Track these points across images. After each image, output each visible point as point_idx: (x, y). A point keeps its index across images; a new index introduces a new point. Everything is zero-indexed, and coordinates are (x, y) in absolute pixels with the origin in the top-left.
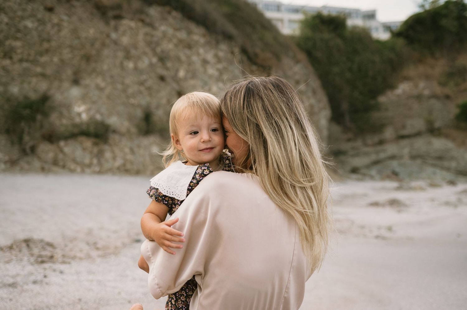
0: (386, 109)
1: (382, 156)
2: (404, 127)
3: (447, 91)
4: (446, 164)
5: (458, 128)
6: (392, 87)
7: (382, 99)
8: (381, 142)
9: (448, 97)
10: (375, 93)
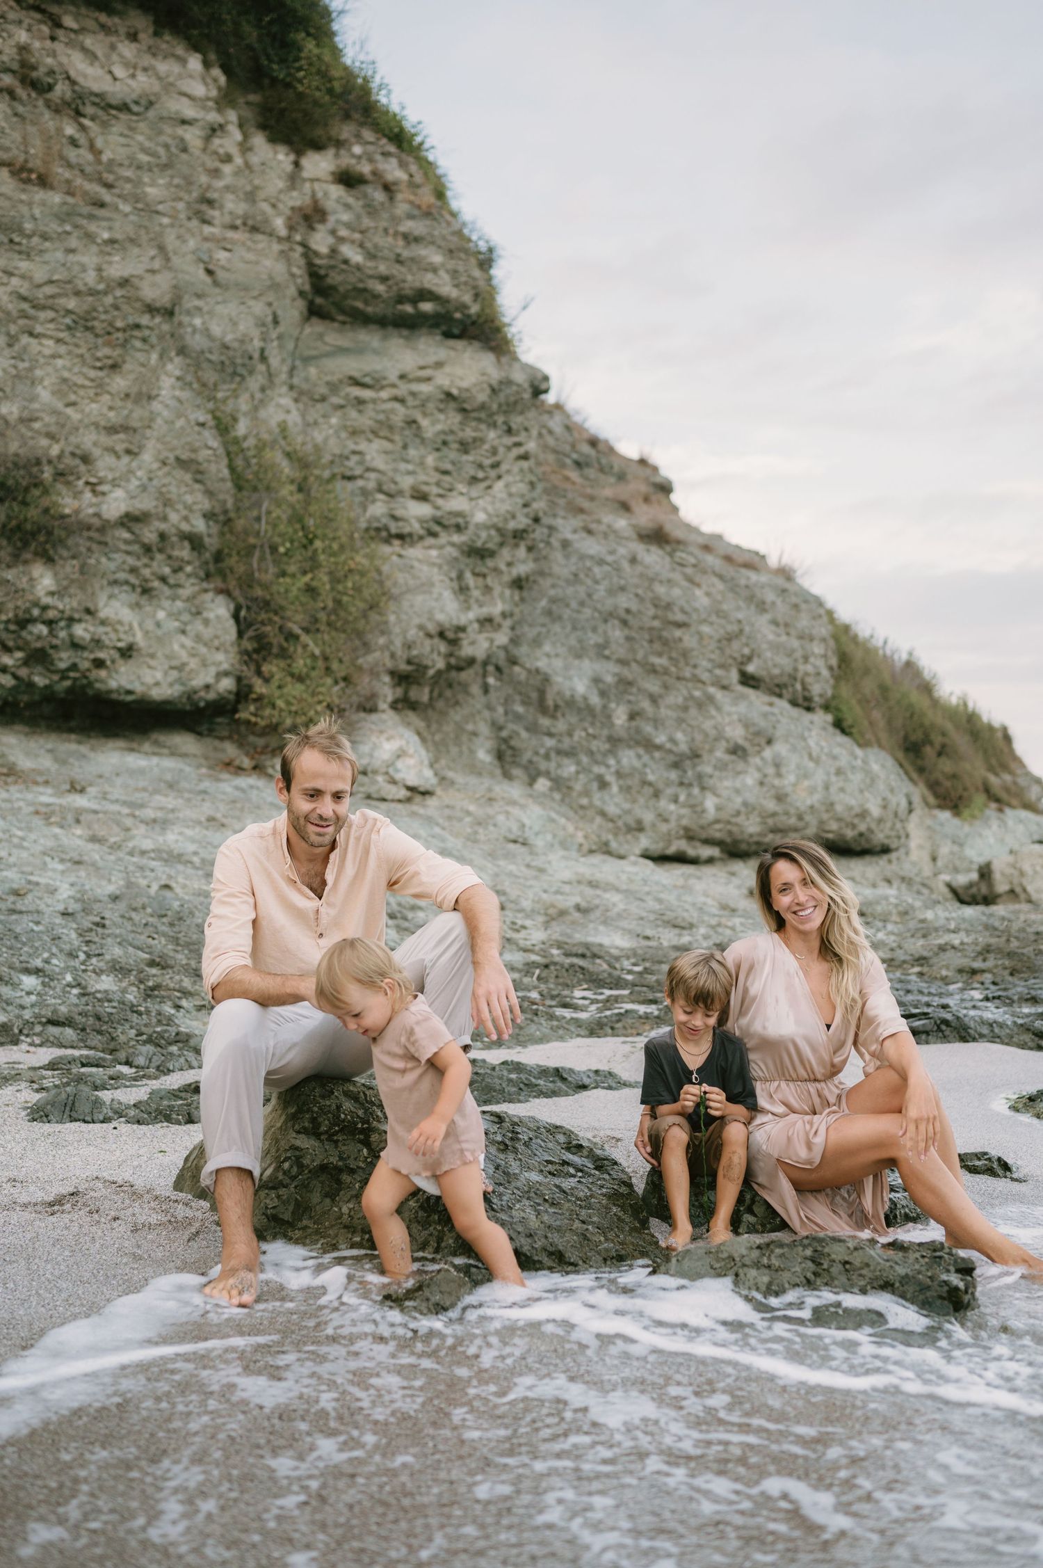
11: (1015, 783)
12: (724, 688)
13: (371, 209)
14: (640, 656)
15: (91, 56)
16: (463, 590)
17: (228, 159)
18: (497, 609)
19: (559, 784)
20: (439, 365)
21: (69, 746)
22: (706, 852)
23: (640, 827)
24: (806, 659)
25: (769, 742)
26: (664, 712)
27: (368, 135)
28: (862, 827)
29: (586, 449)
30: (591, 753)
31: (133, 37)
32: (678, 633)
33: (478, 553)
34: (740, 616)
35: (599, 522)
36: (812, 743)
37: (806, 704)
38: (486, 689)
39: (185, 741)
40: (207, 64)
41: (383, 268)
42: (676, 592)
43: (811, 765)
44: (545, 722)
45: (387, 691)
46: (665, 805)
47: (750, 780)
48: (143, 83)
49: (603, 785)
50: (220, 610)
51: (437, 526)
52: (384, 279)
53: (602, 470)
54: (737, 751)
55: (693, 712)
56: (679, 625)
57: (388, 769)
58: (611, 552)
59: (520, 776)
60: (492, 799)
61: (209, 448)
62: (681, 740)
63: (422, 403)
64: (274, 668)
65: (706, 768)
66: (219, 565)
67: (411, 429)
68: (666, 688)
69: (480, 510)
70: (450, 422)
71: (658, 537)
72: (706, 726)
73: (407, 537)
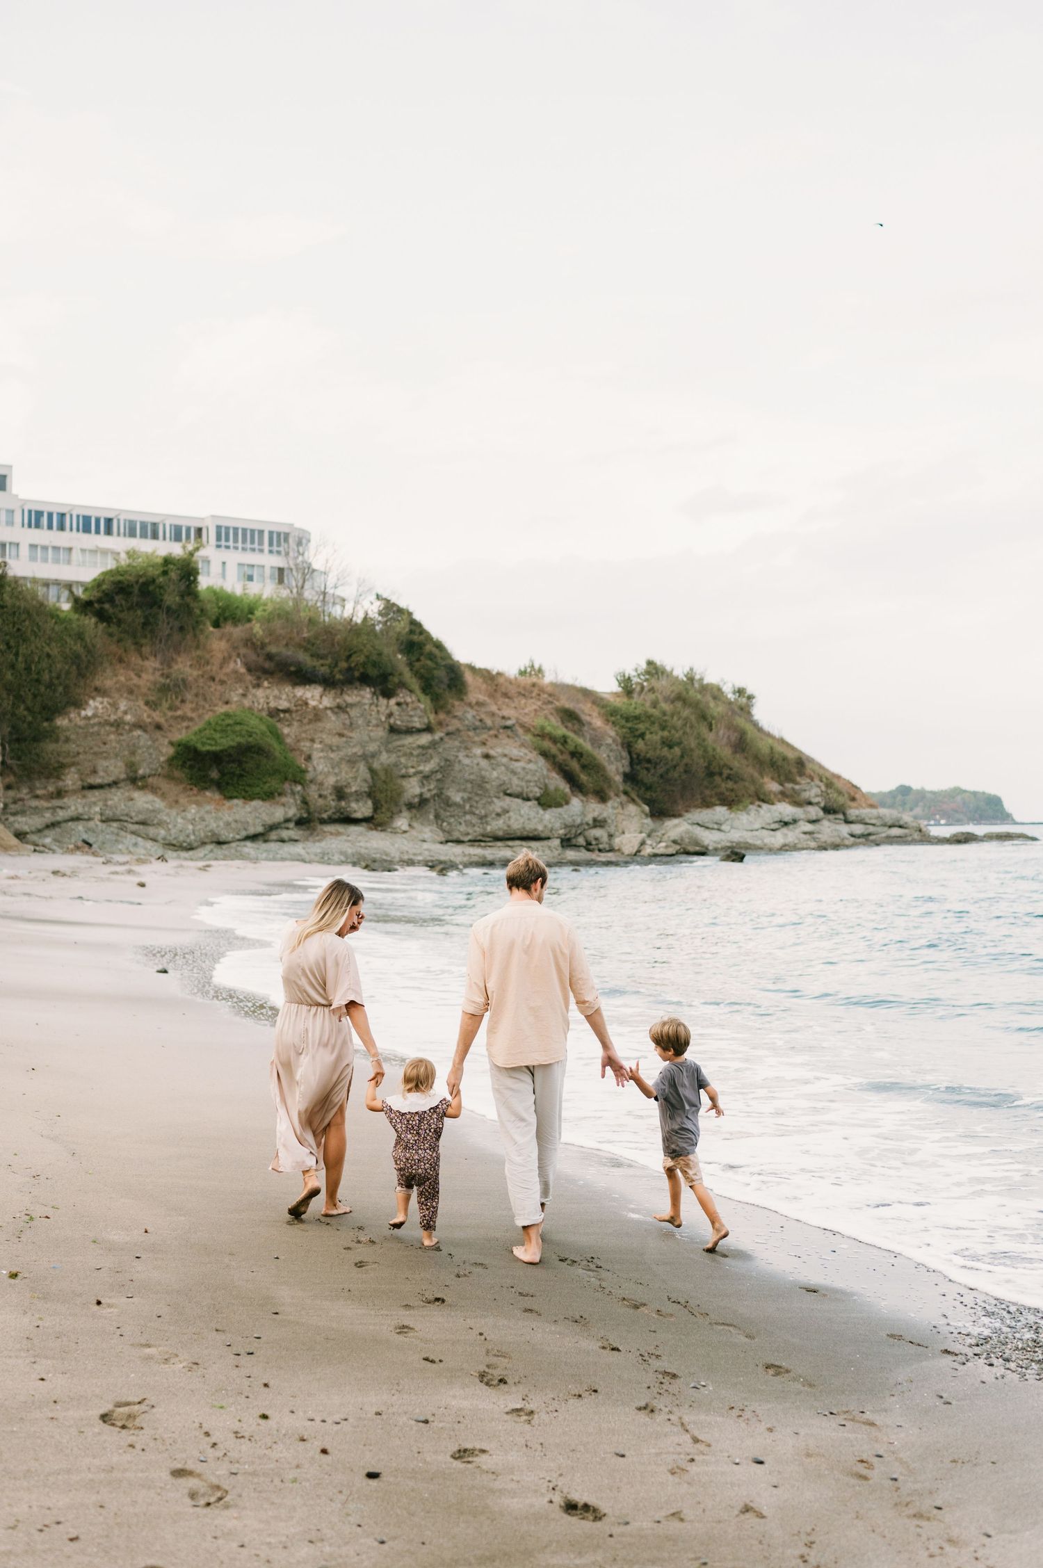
0: (67, 740)
1: (62, 815)
2: (95, 772)
3: (157, 717)
4: (152, 831)
5: (169, 777)
6: (79, 705)
7: (61, 722)
8: (59, 794)
9: (158, 727)
10: (51, 711)
12: (498, 798)
13: (403, 711)
14: (475, 790)
15: (349, 695)
16: (423, 784)
17: (373, 711)
18: (432, 787)
19: (449, 824)
20: (417, 740)
21: (346, 826)
22: (488, 839)
23: (468, 834)
24: (527, 787)
25: (508, 812)
26: (480, 805)
27: (404, 690)
28: (536, 833)
29: (478, 723)
30: (458, 816)
31: (356, 688)
32: (485, 785)
33: (426, 777)
34: (505, 778)
35: (471, 752)
36: (522, 812)
37: (528, 799)
38: (434, 800)
39: (364, 824)
40: (370, 688)
41: (404, 724)
42: (488, 773)
43: (519, 817)
44: (448, 808)
45: (404, 809)
46: (476, 829)
47: (501, 822)
48: (358, 699)
49: (460, 824)
50: (370, 803)
51: (415, 774)
52: (406, 726)
53: (483, 728)
54: (498, 815)
55: (487, 805)
56: (487, 782)
57: (399, 828)
58: (472, 762)
59: (440, 822)
60: (421, 832)
61: (368, 776)
62: (483, 812)
63: (413, 749)
64: (379, 811)
65: (489, 819)
66: (370, 795)
67: (411, 754)
68: (481, 799)
69: (427, 768)
70: (419, 751)
71: (487, 756)
72: (491, 808)
73: (410, 776)
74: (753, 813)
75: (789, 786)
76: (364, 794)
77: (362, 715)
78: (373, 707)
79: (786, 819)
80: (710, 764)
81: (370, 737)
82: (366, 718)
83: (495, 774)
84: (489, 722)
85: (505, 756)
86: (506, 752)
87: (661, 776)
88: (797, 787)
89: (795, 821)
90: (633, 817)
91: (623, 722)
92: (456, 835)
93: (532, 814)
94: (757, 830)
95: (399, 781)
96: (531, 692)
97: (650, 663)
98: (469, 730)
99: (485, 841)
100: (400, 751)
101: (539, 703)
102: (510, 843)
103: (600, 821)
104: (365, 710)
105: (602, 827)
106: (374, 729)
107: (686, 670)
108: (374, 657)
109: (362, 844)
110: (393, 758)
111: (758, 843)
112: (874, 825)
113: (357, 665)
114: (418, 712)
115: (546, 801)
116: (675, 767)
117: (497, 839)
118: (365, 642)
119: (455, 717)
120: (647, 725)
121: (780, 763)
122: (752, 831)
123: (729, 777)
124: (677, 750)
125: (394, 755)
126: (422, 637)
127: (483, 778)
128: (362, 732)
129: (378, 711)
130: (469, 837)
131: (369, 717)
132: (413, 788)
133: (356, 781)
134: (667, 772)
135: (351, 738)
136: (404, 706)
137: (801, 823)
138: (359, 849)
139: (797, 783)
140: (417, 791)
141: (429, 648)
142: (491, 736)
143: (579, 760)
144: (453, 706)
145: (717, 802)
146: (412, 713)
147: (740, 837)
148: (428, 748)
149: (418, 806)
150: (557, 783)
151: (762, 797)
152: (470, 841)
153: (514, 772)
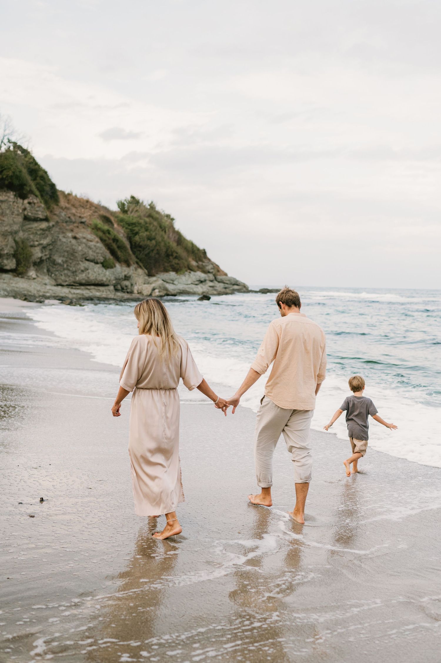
11: (202, 265)
12: (82, 261)
13: (32, 207)
14: (69, 257)
15: (1, 195)
16: (42, 251)
17: (15, 206)
18: (47, 253)
19: (55, 275)
20: (40, 225)
21: (1, 274)
22: (76, 285)
23: (66, 281)
24: (97, 256)
25: (88, 270)
26: (72, 265)
27: (32, 195)
28: (102, 282)
29: (68, 219)
30: (60, 271)
31: (5, 191)
32: (75, 254)
33: (44, 247)
34: (86, 251)
35: (66, 235)
36: (95, 270)
37: (97, 263)
38: (46, 261)
39: (11, 273)
40: (13, 192)
41: (33, 215)
42: (76, 247)
43: (94, 273)
44: (54, 266)
45: (32, 265)
46: (71, 278)
47: (84, 275)
48: (6, 198)
49: (62, 275)
50: (14, 260)
51: (38, 245)
52: (34, 217)
53: (70, 222)
54: (82, 271)
55: (76, 265)
57: (31, 276)
58: (67, 241)
59: (50, 274)
60: (43, 279)
61: (14, 245)
62: (74, 269)
63: (38, 230)
64: (20, 266)
65: (77, 273)
66: (14, 256)
67: (36, 233)
68: (73, 262)
69: (45, 242)
70: (41, 232)
71: (75, 238)
72: (78, 267)
73: (35, 246)
74: (187, 276)
75: (200, 263)
76: (11, 256)
77: (9, 208)
78: (15, 204)
79: (202, 279)
80: (167, 250)
81: (14, 221)
82: (11, 210)
83: (80, 248)
84: (73, 218)
85: (84, 238)
86: (84, 236)
87: (146, 255)
88: (204, 264)
89: (205, 281)
90: (140, 275)
91: (127, 226)
92: (60, 281)
93: (100, 271)
94: (189, 284)
95: (29, 249)
96: (87, 206)
97: (133, 197)
98: (63, 222)
99: (75, 286)
100: (30, 231)
101: (91, 212)
102: (89, 287)
103: (128, 277)
104: (10, 205)
105: (128, 280)
106: (16, 216)
107: (150, 202)
108: (18, 173)
109: (13, 285)
110: (26, 235)
111: (191, 291)
112: (227, 284)
113: (7, 176)
114: (41, 209)
115: (106, 265)
116: (152, 250)
117: (81, 284)
118: (12, 163)
119: (55, 214)
120: (139, 228)
121: (196, 252)
122: (187, 284)
123: (176, 258)
124: (154, 242)
125: (27, 233)
126: (36, 166)
127: (74, 250)
128: (9, 218)
129: (18, 207)
130: (67, 283)
131: (13, 209)
132: (37, 253)
133: (7, 246)
134: (149, 253)
135: (4, 221)
136: (33, 205)
137: (207, 282)
138: (13, 288)
139: (203, 262)
140: (40, 255)
141: (40, 173)
142: (75, 227)
143: (116, 244)
144: (53, 208)
145: (171, 270)
146: (37, 209)
147: (183, 287)
148: (46, 230)
149: (38, 264)
150: (108, 255)
151: (191, 268)
152: (67, 285)
153: (90, 248)
